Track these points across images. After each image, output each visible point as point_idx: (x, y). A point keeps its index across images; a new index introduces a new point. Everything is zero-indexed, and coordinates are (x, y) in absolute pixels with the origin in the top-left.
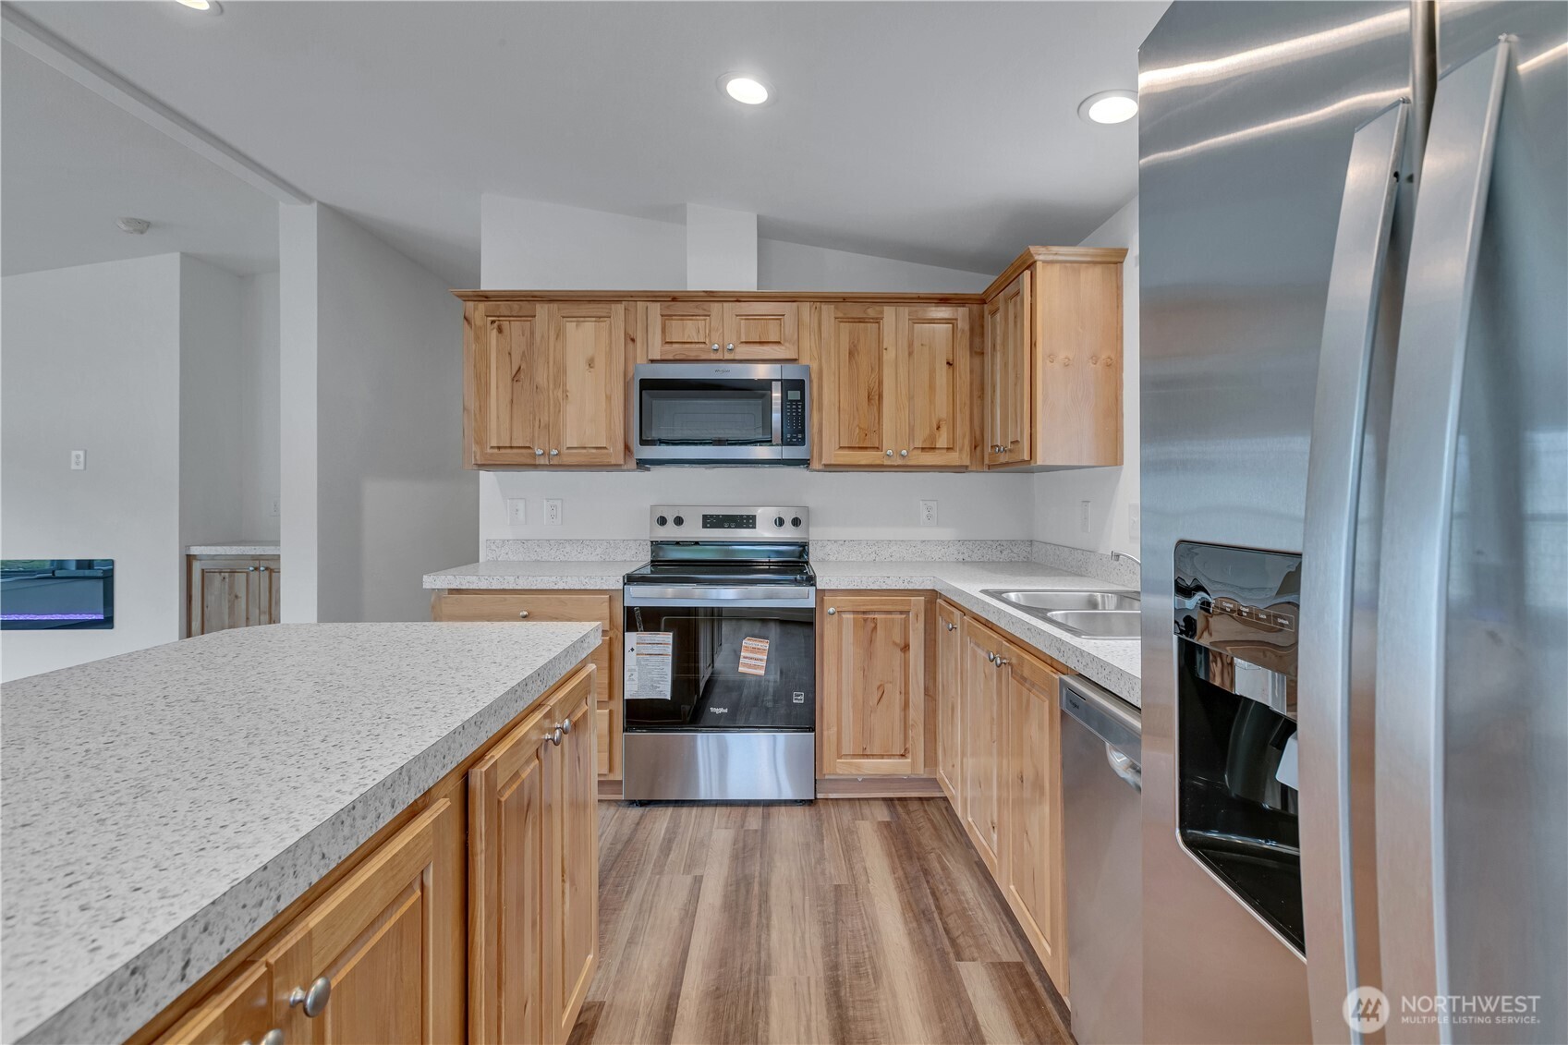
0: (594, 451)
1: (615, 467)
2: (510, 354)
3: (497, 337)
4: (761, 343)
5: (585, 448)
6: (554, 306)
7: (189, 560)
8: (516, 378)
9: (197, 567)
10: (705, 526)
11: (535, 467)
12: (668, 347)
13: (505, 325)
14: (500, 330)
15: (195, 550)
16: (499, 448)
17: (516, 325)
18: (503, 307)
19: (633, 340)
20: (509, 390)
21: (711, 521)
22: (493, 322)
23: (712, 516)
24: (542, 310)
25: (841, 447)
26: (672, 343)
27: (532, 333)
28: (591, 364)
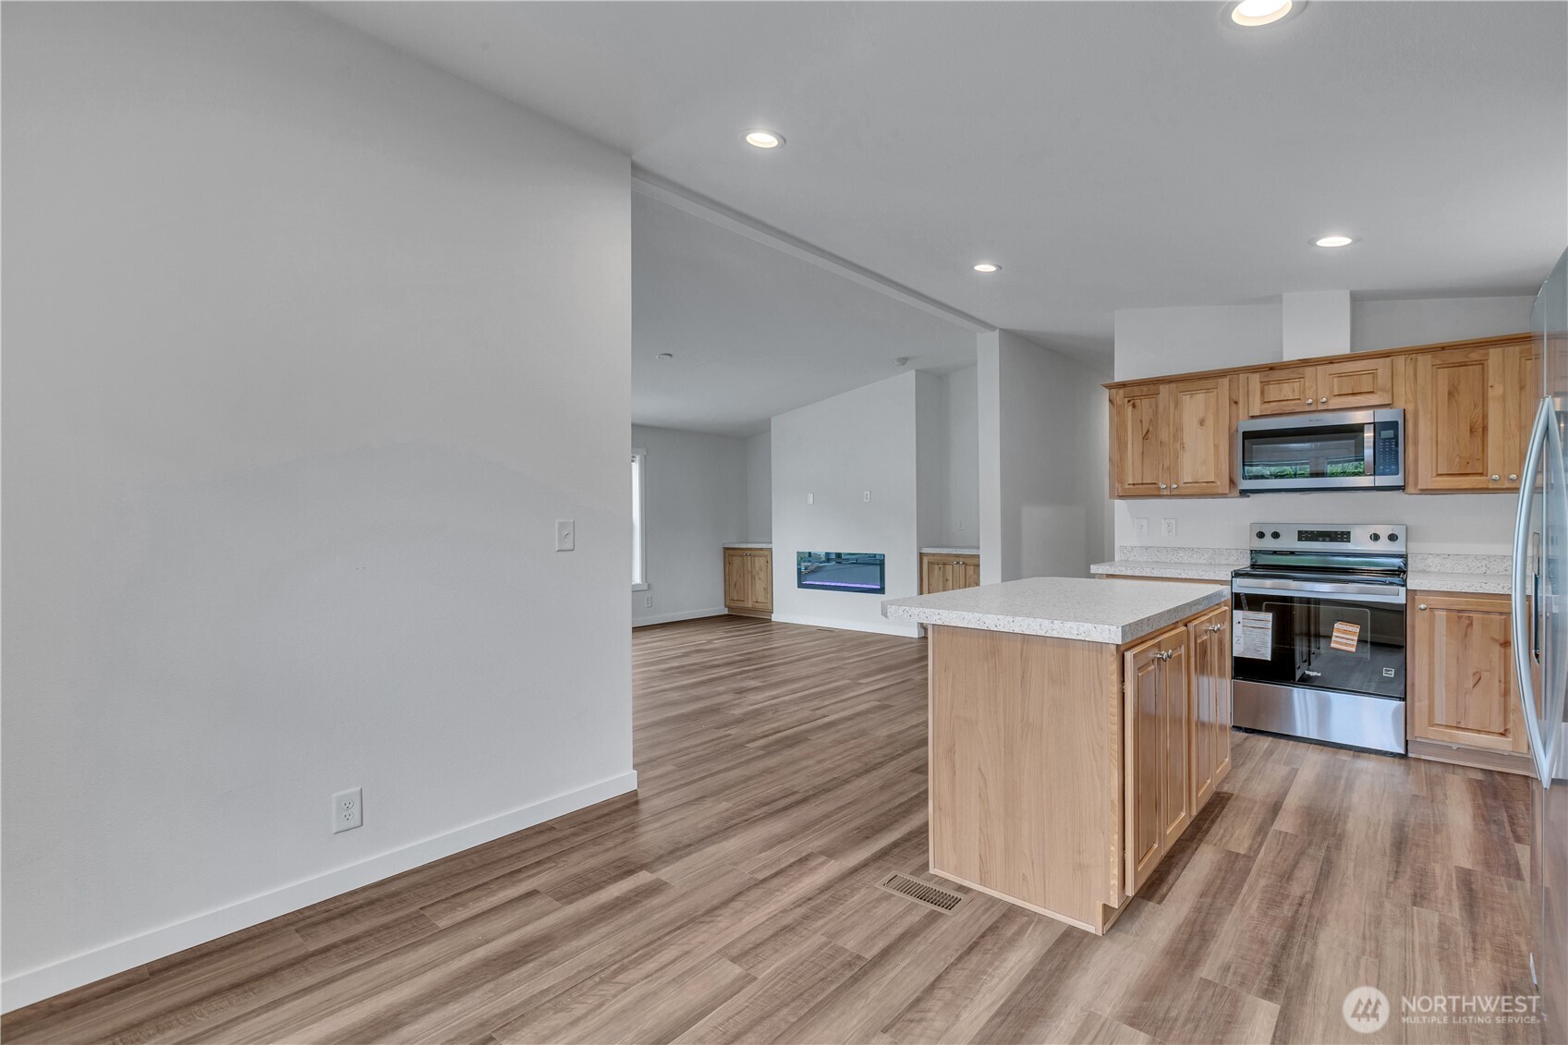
0: (1205, 484)
1: (1223, 495)
2: (1141, 421)
3: (1132, 411)
4: (1353, 394)
5: (1197, 483)
6: (1173, 386)
7: (921, 555)
8: (1145, 437)
9: (925, 560)
10: (1300, 539)
11: (1160, 496)
12: (1266, 406)
13: (1138, 402)
14: (1134, 406)
15: (925, 550)
16: (1134, 484)
17: (1146, 402)
18: (1137, 391)
19: (1236, 403)
20: (1141, 446)
21: (1304, 536)
22: (1129, 401)
23: (1307, 532)
24: (1164, 389)
25: (1438, 475)
26: (1270, 402)
27: (1157, 406)
28: (1202, 423)
